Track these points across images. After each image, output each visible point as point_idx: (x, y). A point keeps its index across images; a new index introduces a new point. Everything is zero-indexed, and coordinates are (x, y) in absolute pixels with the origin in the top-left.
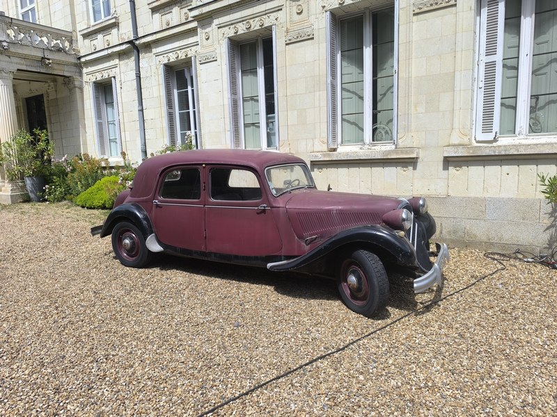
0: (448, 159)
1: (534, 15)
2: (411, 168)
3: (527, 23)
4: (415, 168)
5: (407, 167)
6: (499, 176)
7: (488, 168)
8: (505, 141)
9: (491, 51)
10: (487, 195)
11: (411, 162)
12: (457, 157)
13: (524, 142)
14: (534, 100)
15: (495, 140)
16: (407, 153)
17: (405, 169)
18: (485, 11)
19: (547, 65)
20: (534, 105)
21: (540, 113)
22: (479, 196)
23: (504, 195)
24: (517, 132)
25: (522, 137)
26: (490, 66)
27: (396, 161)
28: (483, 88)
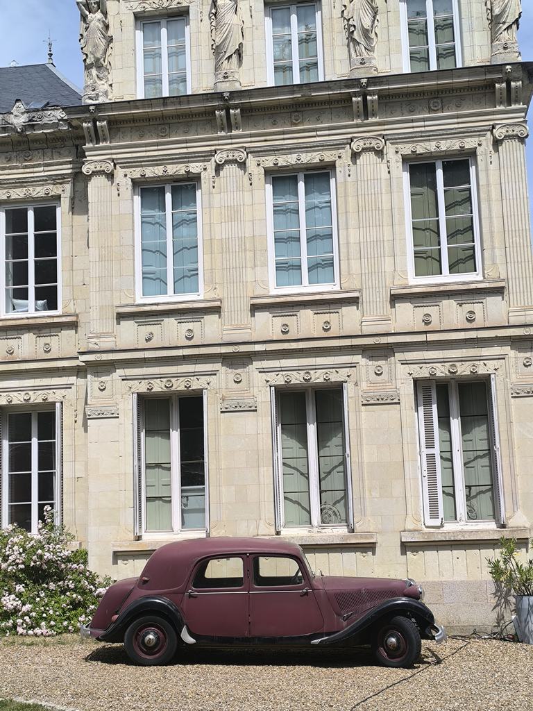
0: (406, 544)
1: (460, 418)
2: (370, 553)
3: (456, 424)
4: (374, 554)
5: (366, 552)
6: (451, 560)
7: (441, 552)
8: (450, 527)
9: (430, 445)
10: (443, 579)
11: (369, 548)
12: (414, 542)
13: (465, 528)
14: (468, 490)
15: (442, 526)
16: (366, 538)
17: (364, 554)
18: (421, 409)
19: (474, 460)
20: (468, 494)
21: (474, 501)
22: (436, 580)
23: (457, 578)
24: (458, 519)
25: (462, 523)
26: (431, 458)
27: (355, 546)
28: (427, 477)
